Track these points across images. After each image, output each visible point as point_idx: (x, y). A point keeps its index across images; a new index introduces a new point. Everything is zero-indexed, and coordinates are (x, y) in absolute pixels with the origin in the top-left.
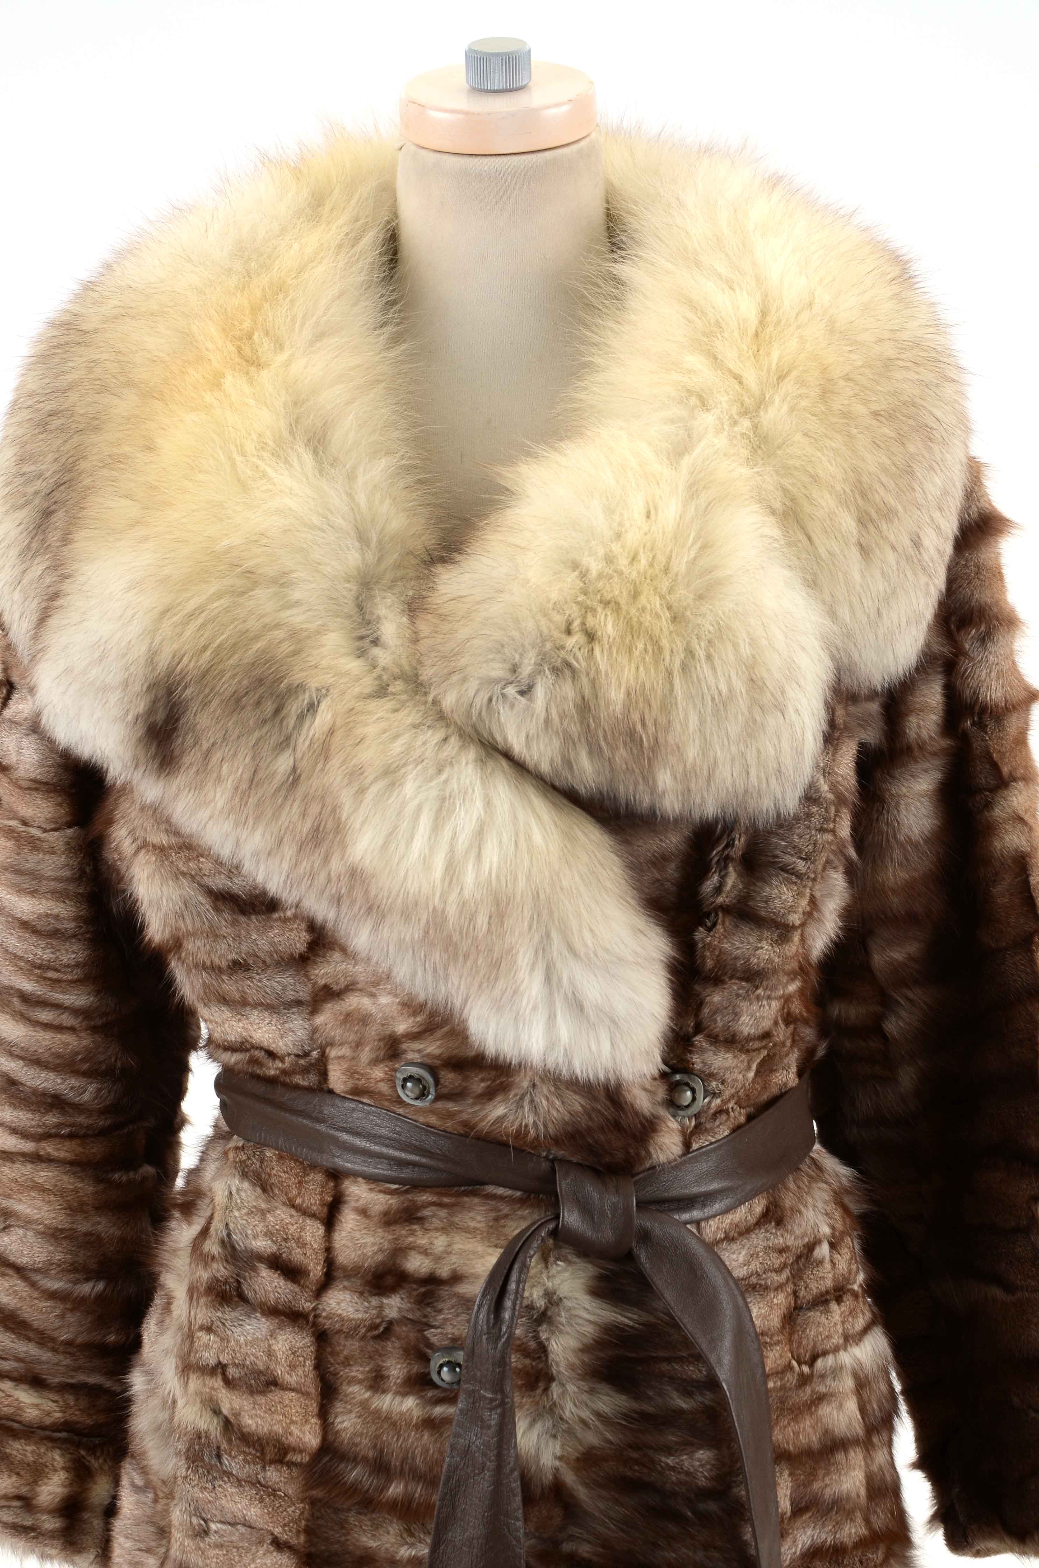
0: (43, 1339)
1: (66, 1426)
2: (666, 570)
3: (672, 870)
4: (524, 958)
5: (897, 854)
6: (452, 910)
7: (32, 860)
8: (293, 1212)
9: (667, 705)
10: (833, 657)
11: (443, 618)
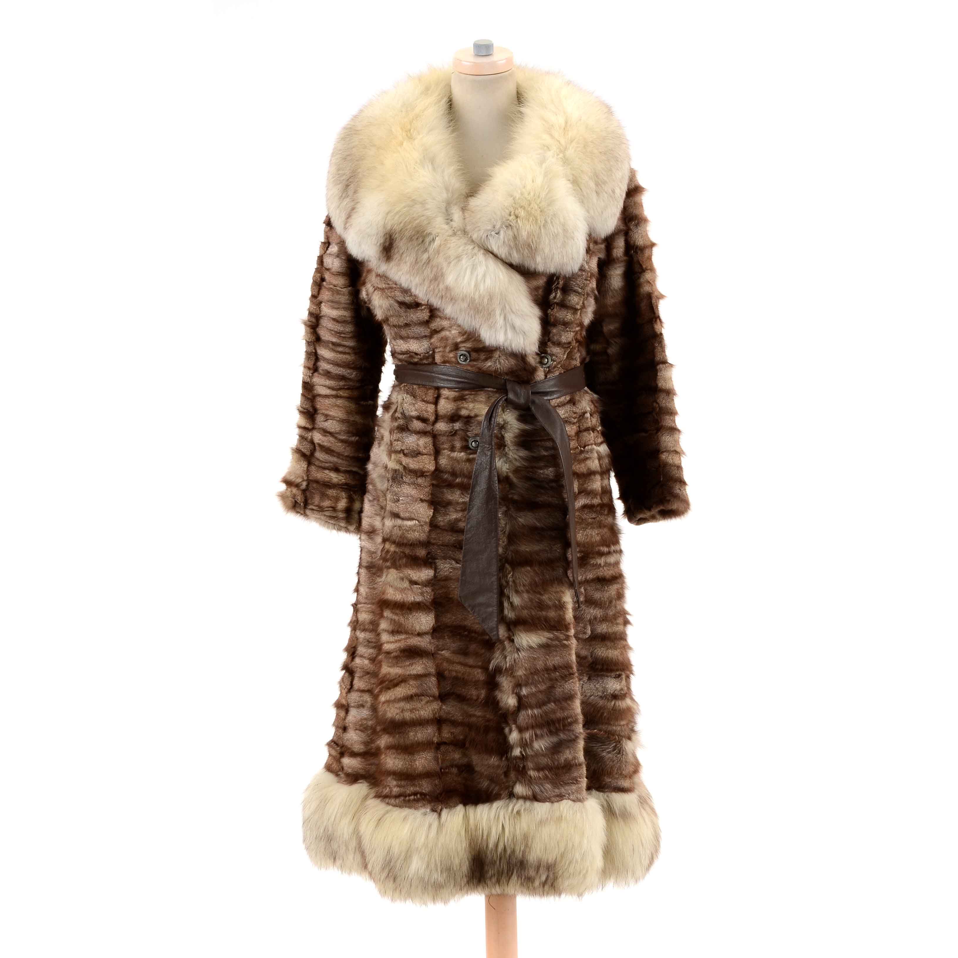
0: (339, 455)
1: (346, 484)
2: (539, 197)
3: (540, 292)
4: (498, 312)
5: (610, 293)
6: (477, 297)
7: (337, 298)
8: (424, 403)
9: (539, 237)
10: (588, 225)
11: (473, 212)
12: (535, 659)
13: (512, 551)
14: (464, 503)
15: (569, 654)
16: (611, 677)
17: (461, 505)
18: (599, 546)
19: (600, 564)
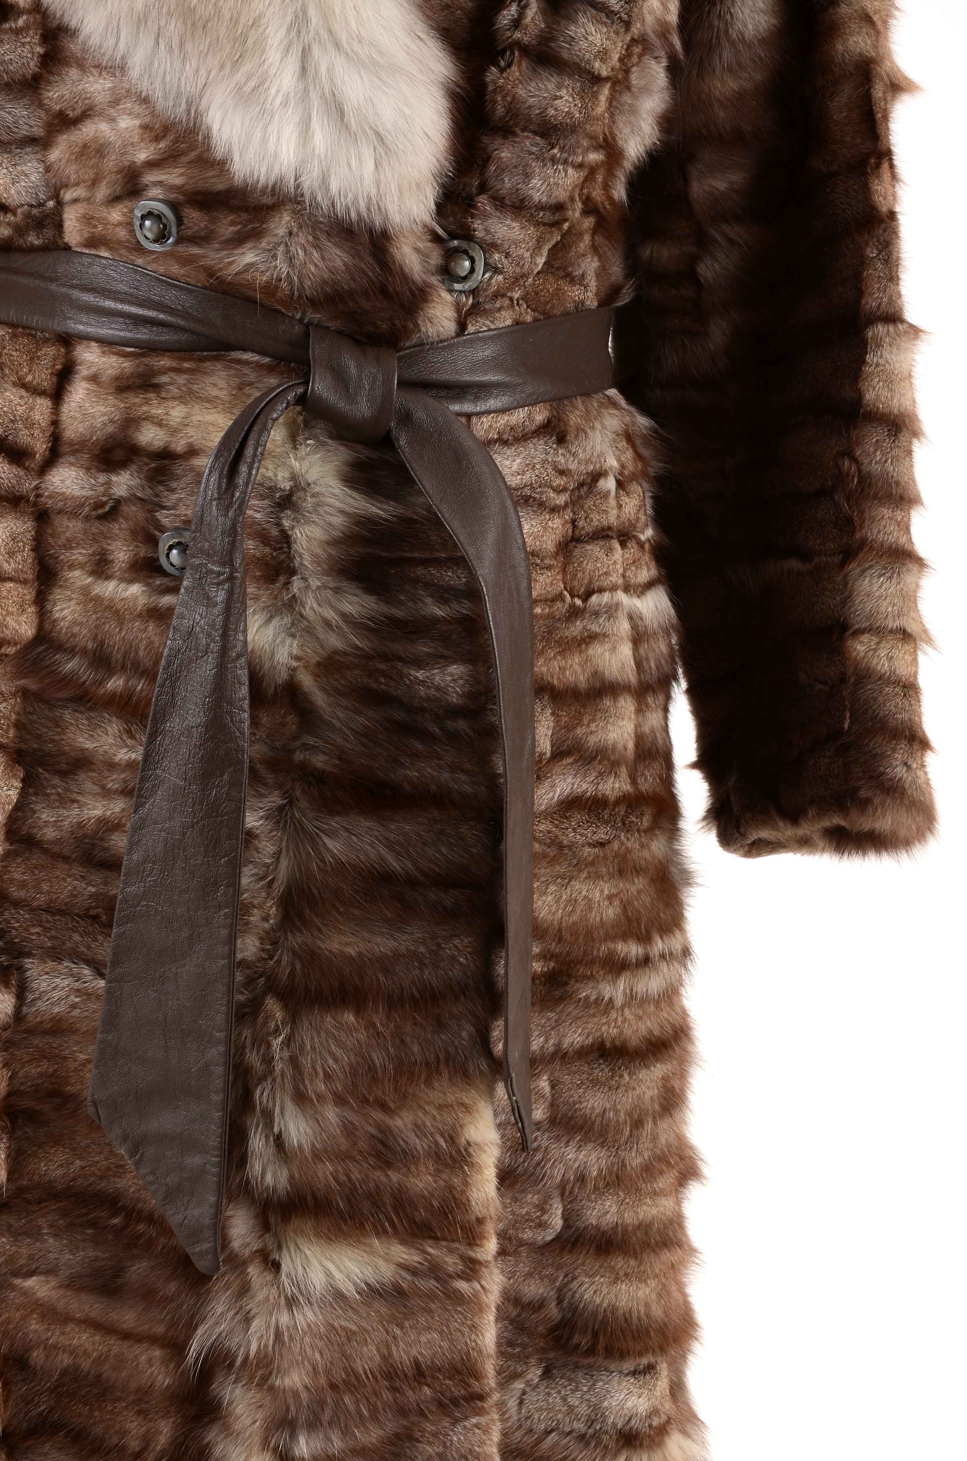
5: (727, 54)
8: (23, 392)
12: (350, 1335)
13: (294, 952)
14: (131, 765)
15: (473, 1327)
16: (620, 1372)
17: (123, 771)
18: (614, 938)
19: (611, 1000)
